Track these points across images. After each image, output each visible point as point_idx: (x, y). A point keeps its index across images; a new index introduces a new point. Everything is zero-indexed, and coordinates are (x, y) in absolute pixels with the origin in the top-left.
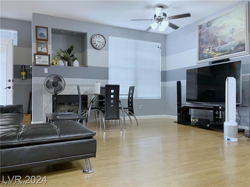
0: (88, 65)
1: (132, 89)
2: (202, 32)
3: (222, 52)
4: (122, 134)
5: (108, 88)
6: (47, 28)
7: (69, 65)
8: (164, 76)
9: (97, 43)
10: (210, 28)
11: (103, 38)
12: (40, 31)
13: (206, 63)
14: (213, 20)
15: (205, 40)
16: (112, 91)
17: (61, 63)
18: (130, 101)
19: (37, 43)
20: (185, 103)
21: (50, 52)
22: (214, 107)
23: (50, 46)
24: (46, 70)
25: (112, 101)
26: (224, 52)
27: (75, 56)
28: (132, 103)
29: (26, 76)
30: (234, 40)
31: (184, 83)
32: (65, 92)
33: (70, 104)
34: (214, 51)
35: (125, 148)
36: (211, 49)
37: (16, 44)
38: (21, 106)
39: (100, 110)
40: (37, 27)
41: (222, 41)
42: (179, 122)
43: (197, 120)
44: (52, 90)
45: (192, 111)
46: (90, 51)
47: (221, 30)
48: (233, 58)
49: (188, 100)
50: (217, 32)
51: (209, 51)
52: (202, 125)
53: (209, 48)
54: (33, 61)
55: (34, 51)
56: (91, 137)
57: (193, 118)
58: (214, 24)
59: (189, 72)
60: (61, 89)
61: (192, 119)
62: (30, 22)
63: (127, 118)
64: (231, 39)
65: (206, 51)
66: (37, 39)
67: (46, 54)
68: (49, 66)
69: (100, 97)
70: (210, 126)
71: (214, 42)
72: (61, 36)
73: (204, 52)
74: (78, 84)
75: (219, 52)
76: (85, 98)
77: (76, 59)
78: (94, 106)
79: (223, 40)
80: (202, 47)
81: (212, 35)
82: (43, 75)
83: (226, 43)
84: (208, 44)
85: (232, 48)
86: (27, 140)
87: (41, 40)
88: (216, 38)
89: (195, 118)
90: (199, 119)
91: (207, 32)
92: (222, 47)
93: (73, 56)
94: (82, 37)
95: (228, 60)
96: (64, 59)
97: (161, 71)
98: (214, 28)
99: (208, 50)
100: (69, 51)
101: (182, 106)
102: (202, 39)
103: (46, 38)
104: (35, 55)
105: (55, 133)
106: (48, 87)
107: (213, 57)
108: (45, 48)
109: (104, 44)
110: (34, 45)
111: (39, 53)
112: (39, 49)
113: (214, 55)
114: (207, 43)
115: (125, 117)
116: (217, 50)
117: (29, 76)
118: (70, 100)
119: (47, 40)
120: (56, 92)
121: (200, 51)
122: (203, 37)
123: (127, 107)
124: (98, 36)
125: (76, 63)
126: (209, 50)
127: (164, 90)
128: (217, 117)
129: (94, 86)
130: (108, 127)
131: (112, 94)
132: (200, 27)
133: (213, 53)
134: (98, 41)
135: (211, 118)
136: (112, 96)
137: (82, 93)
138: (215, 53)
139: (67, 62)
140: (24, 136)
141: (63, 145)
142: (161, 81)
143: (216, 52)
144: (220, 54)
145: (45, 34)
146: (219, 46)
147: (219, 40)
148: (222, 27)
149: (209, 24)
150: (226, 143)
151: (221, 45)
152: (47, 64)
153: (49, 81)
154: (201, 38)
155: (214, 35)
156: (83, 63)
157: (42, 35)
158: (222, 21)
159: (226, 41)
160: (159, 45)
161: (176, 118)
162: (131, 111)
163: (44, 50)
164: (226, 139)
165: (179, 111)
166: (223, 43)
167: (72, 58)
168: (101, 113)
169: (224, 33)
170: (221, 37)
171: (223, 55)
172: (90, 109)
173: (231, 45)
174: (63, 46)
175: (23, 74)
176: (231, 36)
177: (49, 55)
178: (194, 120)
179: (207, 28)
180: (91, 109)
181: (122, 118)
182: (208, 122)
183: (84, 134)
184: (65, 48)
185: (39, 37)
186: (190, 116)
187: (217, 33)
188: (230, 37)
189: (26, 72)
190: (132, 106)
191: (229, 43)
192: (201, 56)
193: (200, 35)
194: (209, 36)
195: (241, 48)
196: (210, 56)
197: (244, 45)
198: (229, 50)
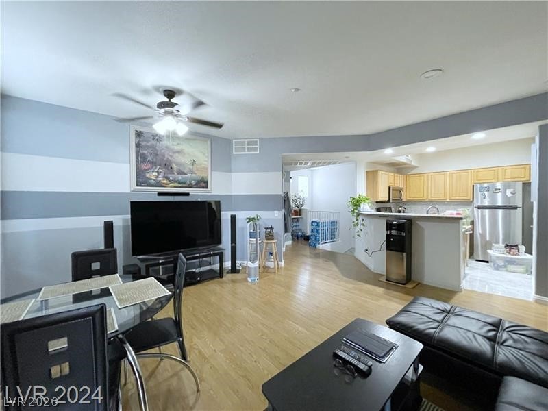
2: (143, 144)
3: (179, 183)
10: (158, 144)
13: (149, 194)
15: (150, 158)
26: (182, 184)
30: (196, 174)
34: (167, 178)
36: (162, 175)
41: (179, 169)
50: (171, 154)
51: (157, 177)
53: (157, 172)
58: (166, 143)
64: (192, 172)
65: (151, 176)
71: (168, 166)
73: (148, 175)
75: (176, 182)
79: (181, 168)
80: (143, 166)
81: (164, 156)
83: (184, 173)
84: (156, 166)
85: (193, 183)
88: (170, 162)
91: (153, 147)
92: (180, 177)
95: (187, 194)
98: (167, 147)
99: (156, 174)
102: (143, 154)
107: (163, 186)
113: (166, 184)
114: (154, 164)
116: (171, 179)
121: (140, 172)
122: (143, 152)
126: (158, 174)
132: (139, 134)
133: (165, 181)
138: (168, 182)
143: (171, 181)
144: (177, 185)
146: (174, 174)
147: (175, 167)
148: (178, 152)
149: (156, 138)
151: (177, 173)
154: (141, 151)
155: (166, 156)
158: (178, 144)
159: (186, 172)
166: (180, 172)
169: (183, 160)
170: (177, 164)
171: (181, 187)
173: (191, 177)
176: (191, 167)
179: (153, 142)
187: (171, 156)
188: (189, 168)
191: (189, 175)
192: (141, 181)
193: (138, 145)
194: (157, 155)
195: (204, 185)
196: (158, 184)
197: (206, 182)
198: (188, 182)
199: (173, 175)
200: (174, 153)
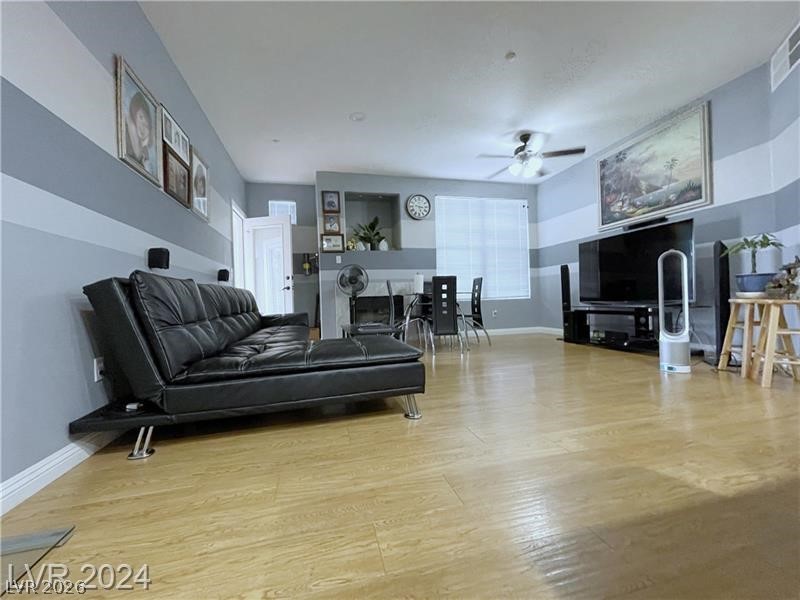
0: (404, 245)
1: (478, 282)
2: (607, 173)
3: (650, 206)
4: (464, 359)
5: (438, 281)
6: (338, 193)
7: (373, 248)
8: (536, 258)
9: (417, 210)
10: (622, 164)
11: (425, 201)
12: (328, 199)
13: (616, 229)
14: (629, 149)
15: (614, 187)
16: (445, 287)
17: (361, 246)
18: (476, 304)
19: (325, 217)
20: (577, 304)
21: (344, 231)
22: (636, 309)
23: (343, 221)
24: (339, 259)
25: (444, 304)
26: (653, 205)
27: (382, 235)
28: (479, 306)
29: (310, 269)
30: (677, 181)
31: (574, 269)
32: (368, 293)
33: (376, 311)
34: (633, 205)
35: (468, 381)
36: (627, 202)
37: (294, 221)
38: (306, 315)
39: (424, 319)
40: (323, 193)
41: (650, 186)
42: (567, 339)
43: (603, 335)
44: (349, 290)
45: (591, 319)
46: (405, 224)
47: (646, 165)
48: (675, 214)
49: (582, 299)
50: (638, 168)
51: (622, 207)
52: (613, 342)
53: (623, 201)
54: (319, 246)
55: (320, 231)
56: (415, 360)
57: (594, 332)
58: (631, 156)
59: (585, 248)
60: (362, 287)
61: (591, 334)
62: (313, 187)
63: (471, 333)
64: (670, 180)
65: (616, 208)
66: (325, 211)
67: (337, 234)
68: (343, 252)
69: (424, 298)
70: (629, 345)
71: (634, 188)
72: (359, 203)
73: (612, 209)
74: (388, 278)
75: (643, 206)
76: (399, 299)
77: (383, 238)
78: (415, 314)
79: (654, 183)
80: (609, 200)
81: (629, 173)
82: (334, 266)
83: (657, 188)
84: (620, 194)
85: (672, 197)
86: (320, 362)
87: (330, 213)
88: (636, 181)
89: (598, 331)
90: (607, 333)
91: (617, 170)
92: (651, 197)
93: (378, 233)
94: (392, 201)
95: (663, 219)
96: (364, 239)
97: (530, 250)
98: (632, 162)
99: (620, 204)
100: (372, 227)
101: (573, 309)
102: (608, 185)
103: (336, 209)
104: (322, 235)
105: (359, 353)
106: (343, 286)
107: (630, 217)
108: (336, 225)
109: (427, 209)
110: (320, 220)
111: (328, 233)
112: (328, 227)
113: (633, 213)
114: (617, 192)
115: (466, 332)
116: (638, 203)
117: (314, 270)
118: (377, 305)
119: (339, 212)
120: (354, 293)
121: (605, 207)
122: (608, 182)
123: (470, 313)
124: (417, 198)
125: (384, 246)
126: (623, 204)
127: (536, 283)
128: (643, 329)
129: (413, 280)
130: (439, 347)
131: (444, 292)
132: (603, 164)
133: (631, 210)
134: (418, 205)
135: (631, 331)
136: (444, 296)
137: (394, 294)
138: (635, 209)
139: (369, 245)
140: (315, 356)
141: (372, 372)
142: (531, 267)
143: (638, 207)
144: (646, 209)
145: (336, 203)
146: (643, 195)
147: (643, 184)
148: (648, 160)
149: (620, 157)
150: (666, 375)
151: (647, 192)
152: (340, 248)
153: (343, 276)
155: (632, 174)
156: (395, 244)
157: (331, 204)
158: (647, 148)
159: (659, 185)
160: (525, 202)
161: (560, 332)
162: (478, 321)
163: (335, 228)
164: (666, 368)
165: (566, 319)
166: (652, 189)
167: (377, 237)
168: (426, 323)
169: (654, 170)
170: (647, 178)
171: (653, 211)
172: (408, 318)
173: (668, 190)
174: (362, 219)
175: (307, 266)
176: (668, 173)
177: (343, 236)
178: (595, 335)
179: (618, 165)
180: (411, 318)
181: (462, 333)
182: (625, 337)
183: (406, 355)
184: (365, 222)
185: (327, 208)
186: (588, 327)
187: (638, 172)
188: (666, 176)
189: (310, 263)
190: (479, 312)
191: (665, 188)
192: (607, 217)
193: (603, 178)
194: (621, 178)
195: (693, 194)
196: (625, 216)
197: (700, 187)
198: (664, 200)
199: (641, 198)
200: (643, 164)
